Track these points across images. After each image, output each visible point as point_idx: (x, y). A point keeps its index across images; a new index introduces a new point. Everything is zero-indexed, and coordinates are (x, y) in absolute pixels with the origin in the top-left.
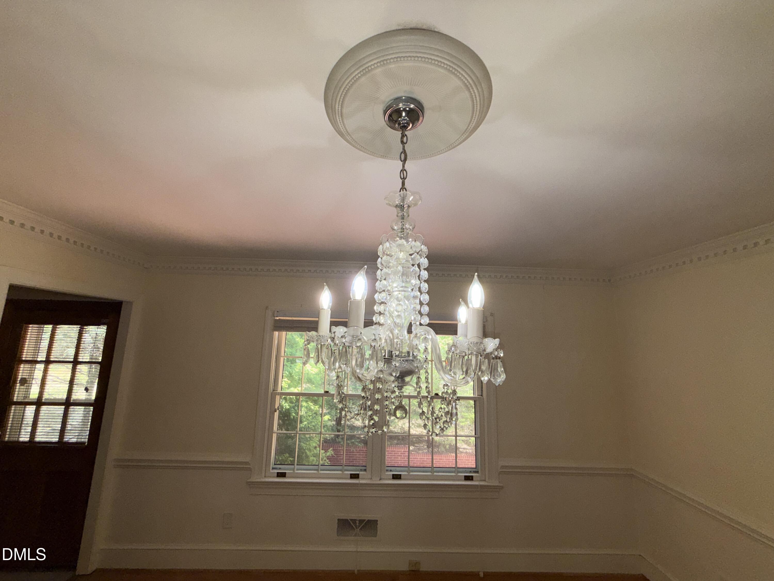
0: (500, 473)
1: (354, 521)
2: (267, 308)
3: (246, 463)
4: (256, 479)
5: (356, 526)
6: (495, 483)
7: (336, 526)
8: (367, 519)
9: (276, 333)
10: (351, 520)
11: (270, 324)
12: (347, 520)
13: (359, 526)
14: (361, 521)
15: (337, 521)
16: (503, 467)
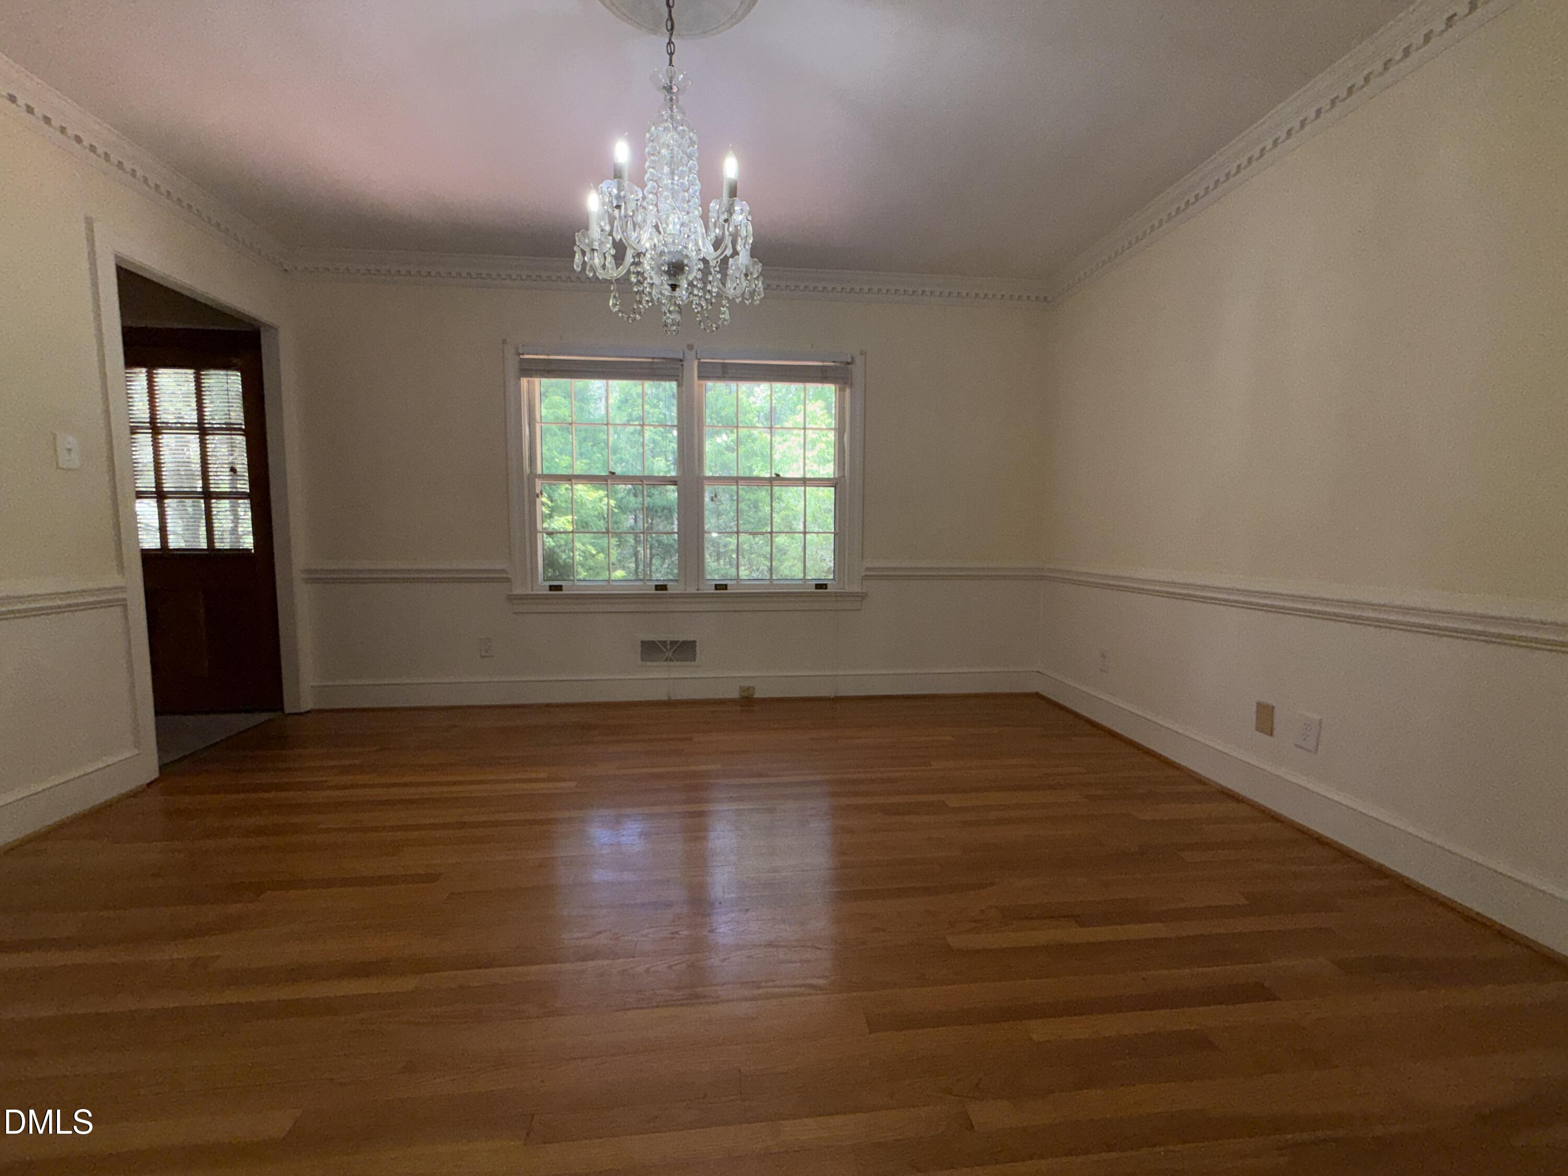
0: (866, 578)
1: (664, 643)
2: (504, 342)
3: (503, 571)
4: (517, 591)
5: (666, 649)
6: (856, 588)
7: (639, 649)
8: (682, 639)
9: (524, 381)
10: (660, 642)
11: (512, 365)
12: (653, 642)
13: (671, 649)
14: (673, 643)
15: (640, 644)
16: (868, 569)
